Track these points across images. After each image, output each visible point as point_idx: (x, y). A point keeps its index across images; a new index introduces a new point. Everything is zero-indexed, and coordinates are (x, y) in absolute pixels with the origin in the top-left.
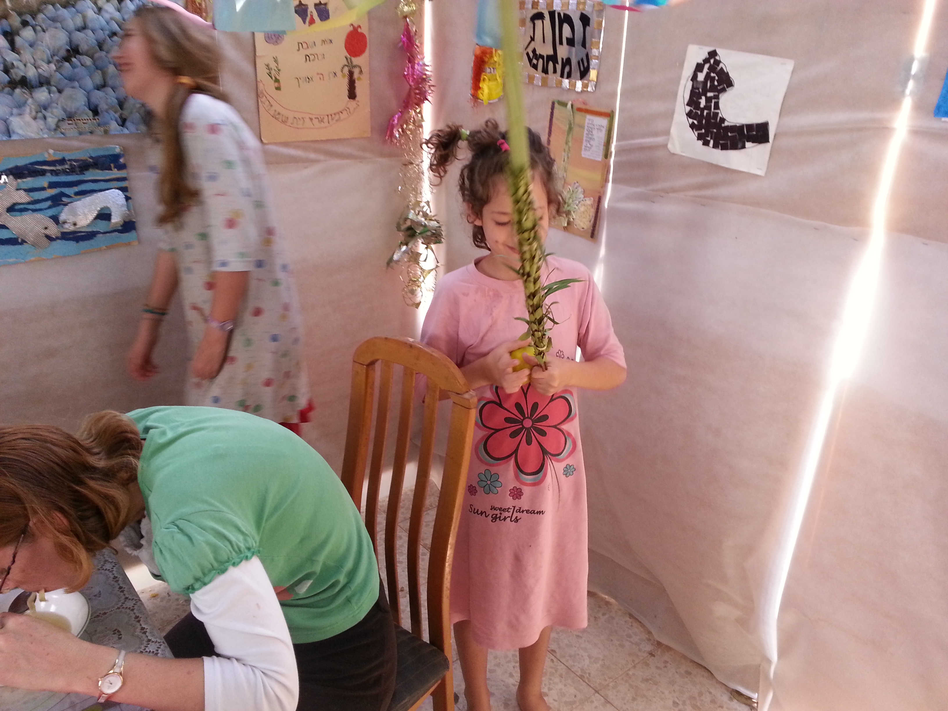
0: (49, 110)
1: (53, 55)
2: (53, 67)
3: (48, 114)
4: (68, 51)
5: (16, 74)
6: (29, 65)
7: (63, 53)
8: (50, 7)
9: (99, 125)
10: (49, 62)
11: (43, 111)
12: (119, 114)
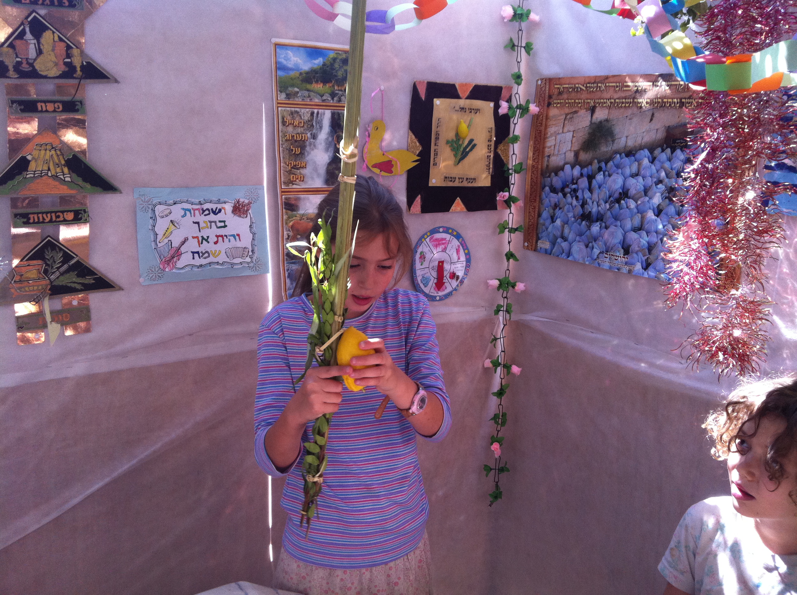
0: (597, 242)
1: (610, 197)
2: (608, 206)
3: (595, 246)
4: (620, 193)
5: (587, 209)
6: (595, 203)
7: (616, 195)
8: (618, 156)
9: (626, 263)
10: (606, 202)
11: (593, 242)
12: (646, 257)
